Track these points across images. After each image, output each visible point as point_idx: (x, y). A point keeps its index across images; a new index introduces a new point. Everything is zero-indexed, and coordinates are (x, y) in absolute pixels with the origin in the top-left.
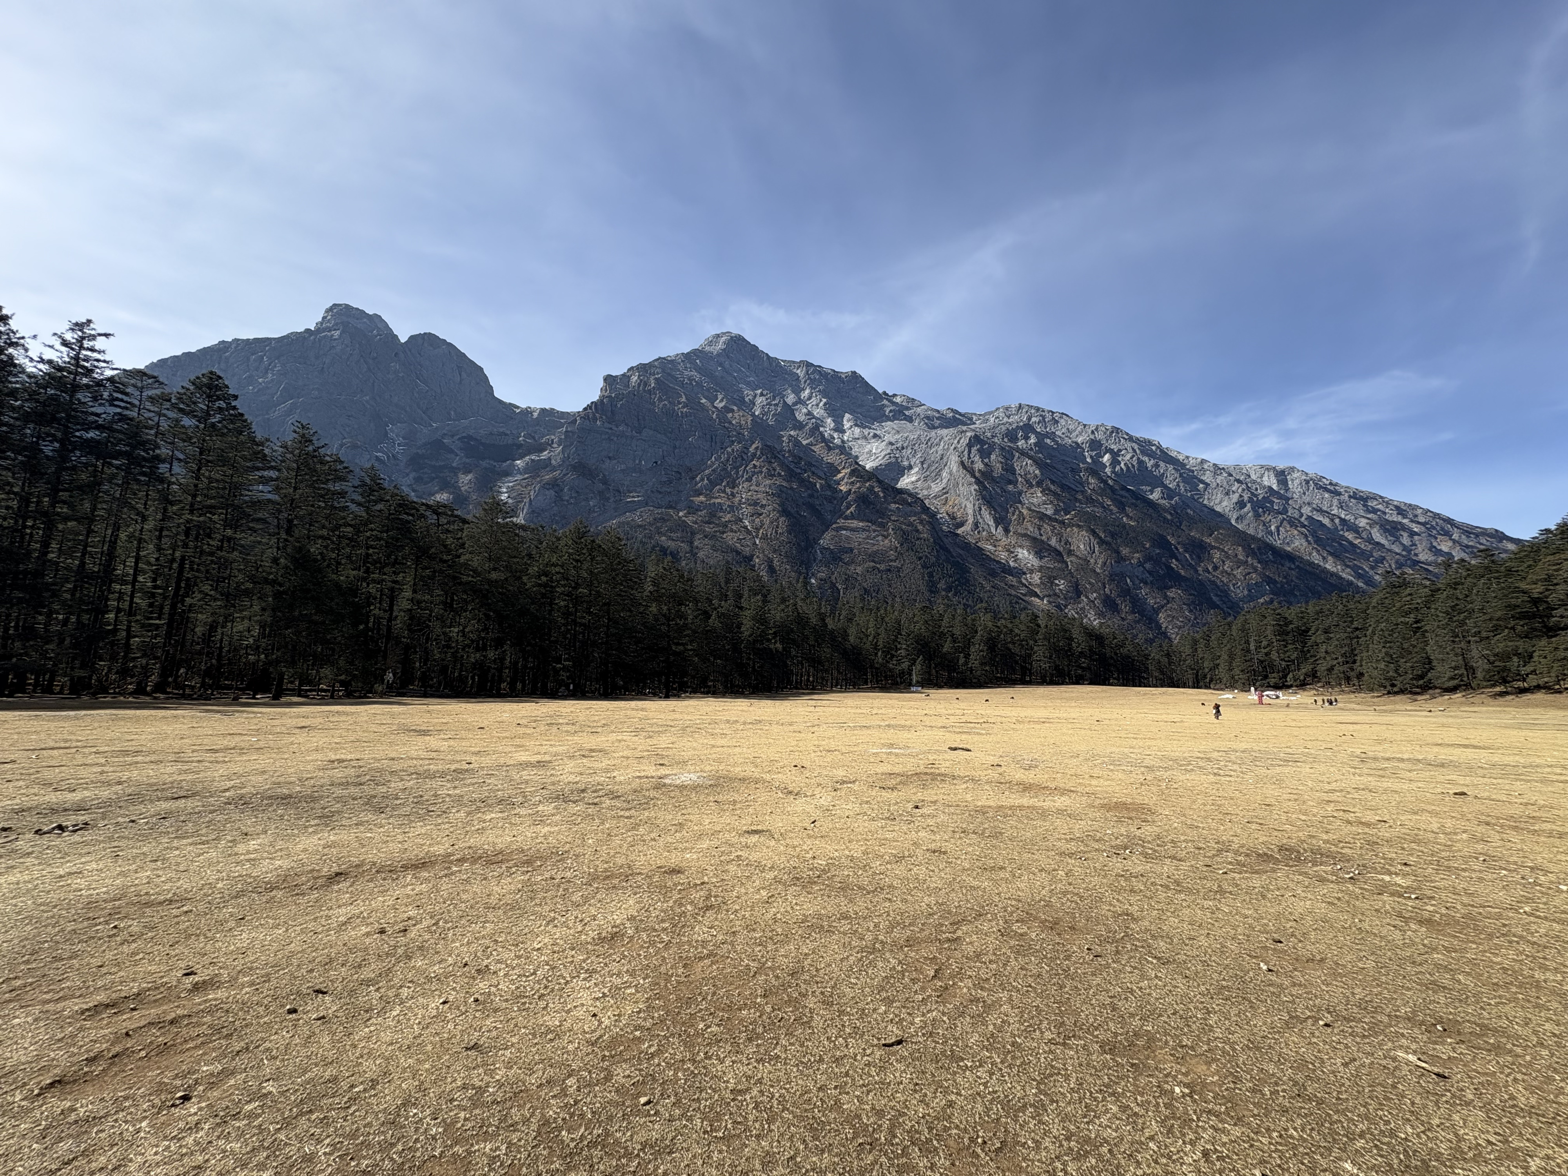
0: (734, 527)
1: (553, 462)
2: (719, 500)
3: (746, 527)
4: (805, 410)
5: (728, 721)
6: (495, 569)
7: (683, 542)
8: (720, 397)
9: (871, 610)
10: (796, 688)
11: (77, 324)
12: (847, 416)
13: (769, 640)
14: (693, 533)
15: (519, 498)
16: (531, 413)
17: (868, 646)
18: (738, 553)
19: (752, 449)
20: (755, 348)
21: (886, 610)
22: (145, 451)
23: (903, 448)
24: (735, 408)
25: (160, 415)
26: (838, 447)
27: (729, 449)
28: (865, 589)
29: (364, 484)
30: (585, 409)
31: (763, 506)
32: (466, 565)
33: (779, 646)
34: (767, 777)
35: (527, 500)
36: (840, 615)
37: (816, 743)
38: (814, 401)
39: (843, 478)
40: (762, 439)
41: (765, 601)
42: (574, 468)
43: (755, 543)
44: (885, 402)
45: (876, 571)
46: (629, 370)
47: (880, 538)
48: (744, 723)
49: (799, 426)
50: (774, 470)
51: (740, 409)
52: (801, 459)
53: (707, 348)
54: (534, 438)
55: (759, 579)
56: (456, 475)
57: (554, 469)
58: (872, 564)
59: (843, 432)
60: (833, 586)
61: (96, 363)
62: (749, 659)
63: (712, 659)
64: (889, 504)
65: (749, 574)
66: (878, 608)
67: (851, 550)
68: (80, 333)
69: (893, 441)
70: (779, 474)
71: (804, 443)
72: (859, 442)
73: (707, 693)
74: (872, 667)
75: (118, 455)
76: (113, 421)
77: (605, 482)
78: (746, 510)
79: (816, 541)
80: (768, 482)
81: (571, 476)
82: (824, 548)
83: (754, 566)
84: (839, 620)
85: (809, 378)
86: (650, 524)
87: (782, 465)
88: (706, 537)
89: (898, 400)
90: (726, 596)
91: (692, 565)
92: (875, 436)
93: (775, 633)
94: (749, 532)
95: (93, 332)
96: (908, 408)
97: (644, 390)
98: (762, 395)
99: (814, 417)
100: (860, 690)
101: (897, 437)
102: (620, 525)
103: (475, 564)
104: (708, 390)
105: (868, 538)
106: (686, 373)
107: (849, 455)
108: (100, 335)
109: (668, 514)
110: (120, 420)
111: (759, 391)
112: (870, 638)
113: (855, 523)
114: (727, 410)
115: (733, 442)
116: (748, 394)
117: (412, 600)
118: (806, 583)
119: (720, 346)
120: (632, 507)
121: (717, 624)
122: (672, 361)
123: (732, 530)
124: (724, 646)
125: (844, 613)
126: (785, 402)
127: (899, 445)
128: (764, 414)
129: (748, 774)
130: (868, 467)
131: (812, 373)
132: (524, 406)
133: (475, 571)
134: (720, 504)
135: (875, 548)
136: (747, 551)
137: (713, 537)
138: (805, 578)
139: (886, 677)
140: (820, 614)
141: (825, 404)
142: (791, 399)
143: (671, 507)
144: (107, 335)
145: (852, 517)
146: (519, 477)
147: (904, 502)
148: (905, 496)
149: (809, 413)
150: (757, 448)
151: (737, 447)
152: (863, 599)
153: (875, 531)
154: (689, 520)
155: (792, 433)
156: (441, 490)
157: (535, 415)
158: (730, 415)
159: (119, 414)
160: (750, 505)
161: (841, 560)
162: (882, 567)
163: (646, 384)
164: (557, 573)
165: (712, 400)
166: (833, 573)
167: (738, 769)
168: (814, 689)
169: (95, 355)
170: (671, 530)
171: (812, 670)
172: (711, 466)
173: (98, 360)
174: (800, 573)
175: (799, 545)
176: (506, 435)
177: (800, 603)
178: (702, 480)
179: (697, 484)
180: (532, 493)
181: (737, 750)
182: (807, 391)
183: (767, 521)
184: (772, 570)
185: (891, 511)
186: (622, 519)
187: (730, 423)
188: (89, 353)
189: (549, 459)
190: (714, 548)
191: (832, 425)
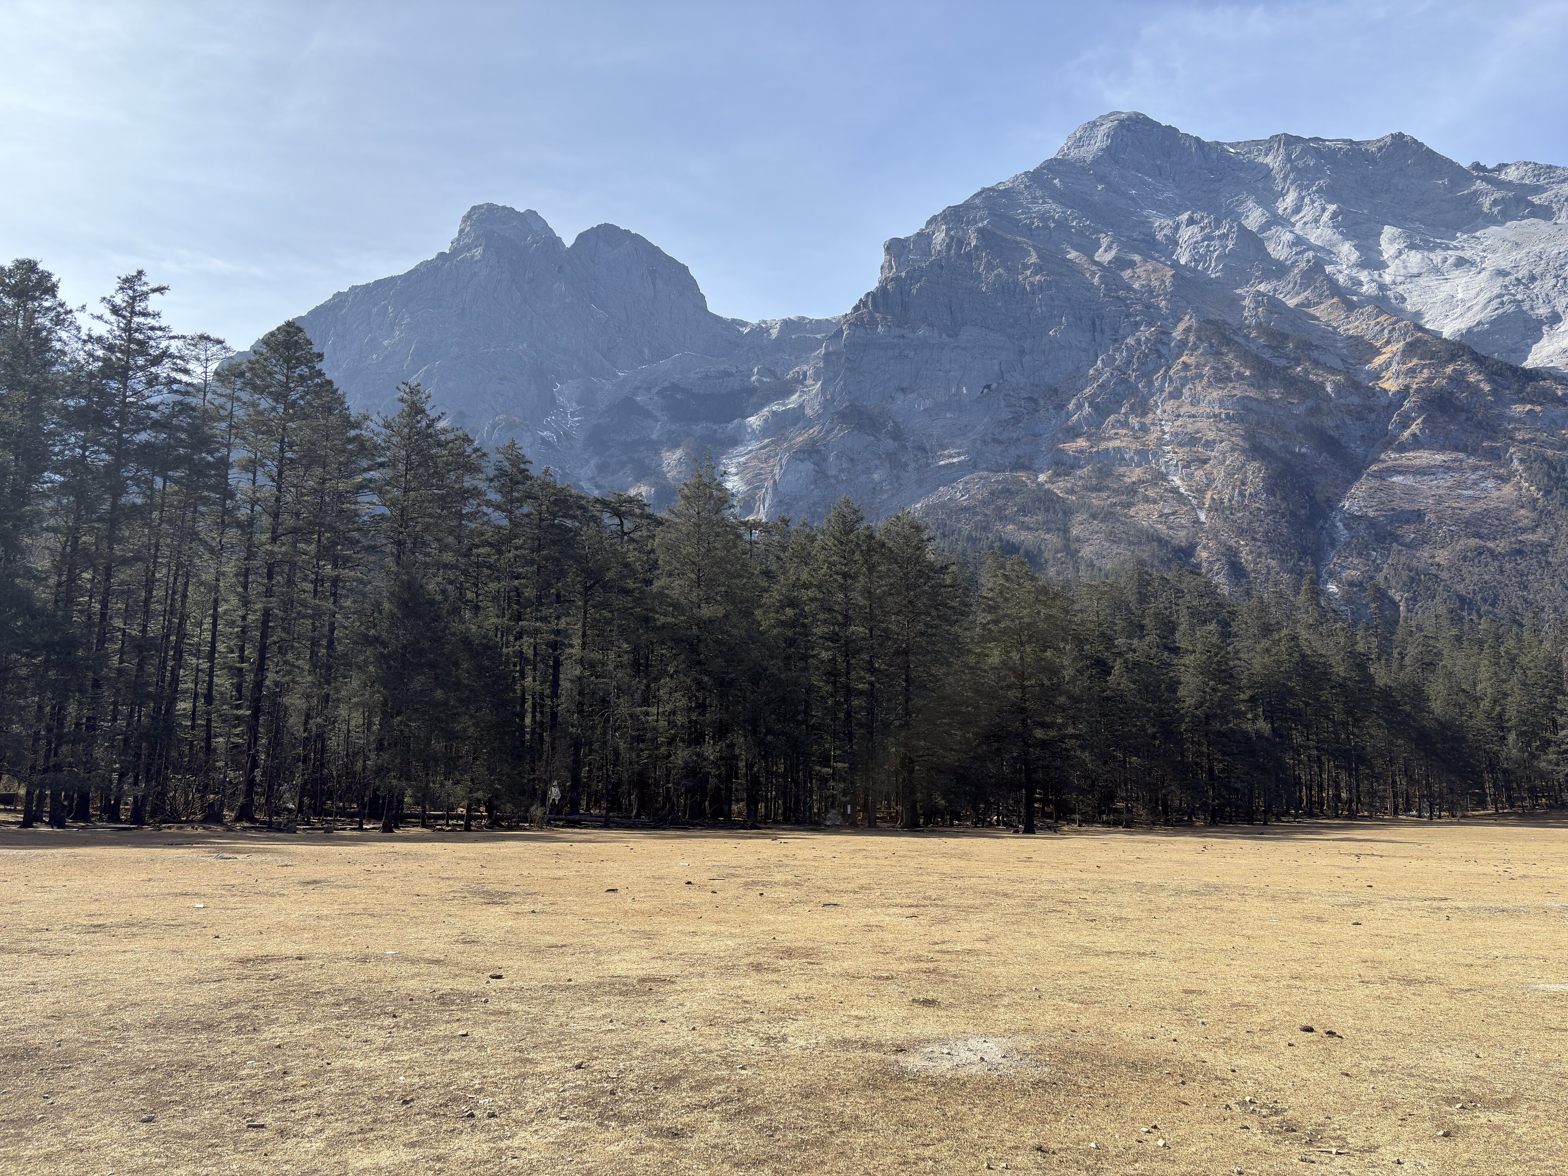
0: (1151, 493)
1: (808, 412)
2: (1117, 443)
3: (1175, 490)
4: (1288, 237)
5: (1139, 886)
6: (708, 600)
7: (1048, 531)
8: (1105, 241)
9: (1481, 643)
10: (1311, 815)
11: (126, 280)
12: (1388, 231)
13: (1239, 714)
14: (1068, 512)
15: (755, 483)
16: (767, 330)
17: (1479, 721)
18: (1161, 541)
19: (1177, 333)
20: (1171, 131)
21: (1519, 639)
22: (211, 453)
23: (1533, 278)
24: (1137, 258)
25: (232, 398)
26: (1370, 299)
27: (1130, 341)
28: (1462, 599)
29: (502, 473)
30: (856, 308)
31: (1209, 445)
32: (661, 595)
33: (1263, 726)
34: (1219, 1060)
35: (769, 484)
36: (1402, 656)
37: (1367, 952)
38: (1308, 213)
39: (1388, 364)
40: (1197, 310)
41: (1226, 634)
42: (844, 417)
43: (1197, 521)
44: (1480, 185)
45: (1485, 558)
46: (929, 223)
47: (1490, 484)
48: (1178, 892)
49: (1277, 270)
50: (1229, 368)
51: (1146, 258)
52: (1285, 337)
53: (1073, 154)
54: (773, 373)
55: (1209, 590)
56: (657, 452)
57: (810, 423)
58: (1474, 542)
59: (1382, 266)
60: (1381, 595)
61: (150, 333)
62: (1199, 754)
63: (1119, 755)
64: (1507, 405)
65: (1188, 582)
66: (1498, 638)
67: (1419, 515)
68: (130, 292)
69: (1505, 265)
70: (1240, 376)
71: (1291, 303)
72: (1422, 281)
73: (1116, 823)
74: (1492, 767)
75: (179, 462)
76: (173, 416)
77: (897, 435)
78: (1173, 455)
79: (1331, 504)
80: (1216, 394)
81: (839, 432)
82: (1353, 517)
83: (1198, 566)
84: (1402, 667)
85: (1294, 169)
86: (984, 503)
87: (1245, 356)
88: (1094, 516)
89: (1511, 175)
90: (1142, 627)
91: (1070, 574)
92: (1461, 262)
93: (1252, 699)
94: (1181, 499)
95: (145, 288)
96: (1537, 190)
97: (958, 255)
98: (1191, 222)
99: (1310, 247)
100: (1465, 819)
101: (1516, 255)
102: (930, 510)
103: (675, 593)
104: (1081, 232)
105: (1459, 485)
106: (1035, 208)
107: (1398, 313)
108: (154, 291)
109: (1016, 480)
110: (180, 412)
111: (1185, 217)
112: (1485, 704)
113: (1424, 457)
114: (1120, 263)
115: (1137, 325)
116: (1161, 225)
117: (581, 661)
118: (1316, 592)
119: (1099, 142)
120: (949, 476)
121: (1126, 684)
122: (1007, 191)
123: (1147, 500)
124: (1143, 729)
125: (1412, 651)
126: (1242, 228)
127: (1523, 273)
128: (1198, 258)
129: (1161, 1046)
130: (1447, 333)
131: (1300, 157)
132: (754, 320)
133: (676, 606)
134: (1118, 450)
135: (1479, 506)
136: (1181, 537)
137: (1107, 516)
138: (1313, 582)
139: (1532, 790)
140: (1353, 654)
141: (1334, 215)
142: (1254, 218)
143: (1021, 467)
144: (160, 290)
145: (1416, 443)
146: (754, 446)
147: (1547, 397)
148: (1548, 383)
149: (1299, 241)
150: (1188, 330)
151: (1145, 333)
152: (1456, 619)
153: (1475, 469)
154: (1059, 488)
155: (1262, 287)
156: (638, 480)
157: (774, 333)
158: (1127, 274)
159: (180, 403)
160: (1180, 445)
161: (1396, 538)
162: (1501, 545)
163: (960, 243)
164: (812, 600)
165: (1089, 249)
166: (1378, 569)
167: (1133, 1028)
168: (1352, 816)
169: (150, 321)
170: (1024, 510)
171: (1343, 776)
172: (1095, 378)
173: (152, 328)
174: (1301, 574)
175: (1293, 514)
176: (729, 374)
177: (1304, 634)
178: (1080, 407)
179: (1069, 415)
180: (777, 470)
181: (1145, 965)
182: (1291, 197)
183: (1219, 474)
184: (1236, 571)
185: (1511, 420)
186: (933, 499)
187: (1129, 288)
188: (141, 319)
189: (802, 407)
190: (1112, 538)
191: (1355, 256)
